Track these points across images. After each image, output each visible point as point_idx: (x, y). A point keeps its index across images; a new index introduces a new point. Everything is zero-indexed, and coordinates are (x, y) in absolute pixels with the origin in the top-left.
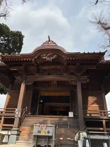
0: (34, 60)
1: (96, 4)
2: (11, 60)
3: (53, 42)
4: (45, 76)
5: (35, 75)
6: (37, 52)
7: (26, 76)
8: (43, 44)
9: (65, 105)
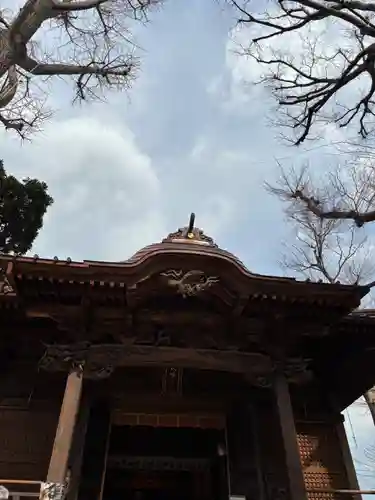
0: (134, 287)
1: (297, 144)
2: (45, 280)
3: (201, 233)
4: (161, 348)
5: (121, 343)
6: (149, 260)
7: (88, 346)
8: (171, 236)
9: (166, 464)
